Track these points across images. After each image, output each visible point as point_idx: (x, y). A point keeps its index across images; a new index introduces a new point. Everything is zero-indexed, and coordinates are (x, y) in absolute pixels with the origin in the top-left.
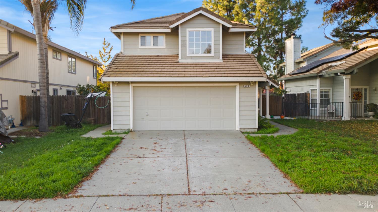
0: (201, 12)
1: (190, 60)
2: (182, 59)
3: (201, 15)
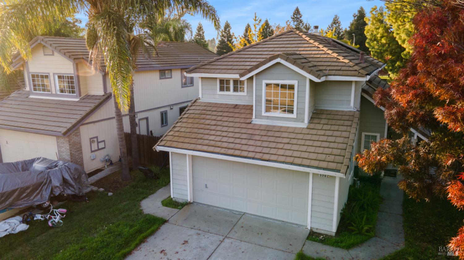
0: (278, 60)
1: (266, 120)
2: (255, 118)
3: (278, 64)
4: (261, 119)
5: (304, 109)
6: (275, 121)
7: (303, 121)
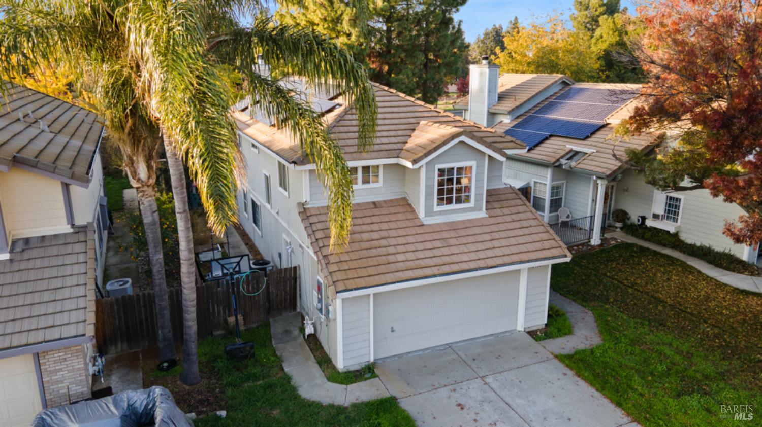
0: (463, 138)
1: (439, 217)
2: (426, 217)
3: (462, 142)
4: (431, 216)
5: (482, 194)
6: (449, 216)
7: (480, 209)
